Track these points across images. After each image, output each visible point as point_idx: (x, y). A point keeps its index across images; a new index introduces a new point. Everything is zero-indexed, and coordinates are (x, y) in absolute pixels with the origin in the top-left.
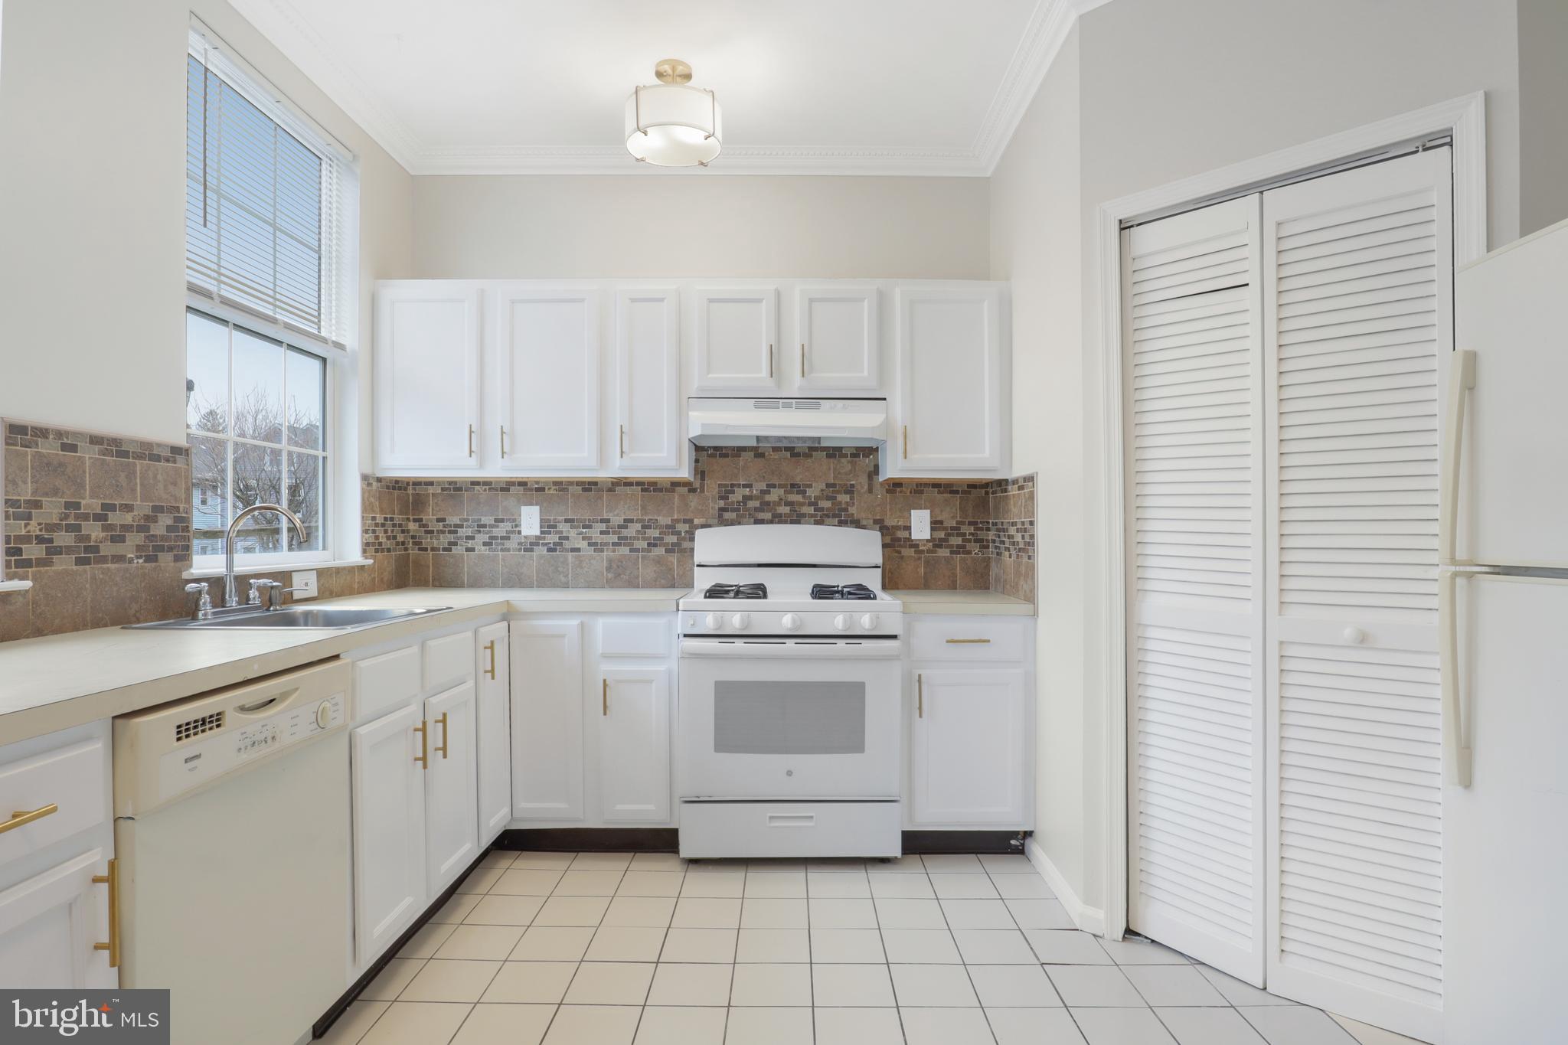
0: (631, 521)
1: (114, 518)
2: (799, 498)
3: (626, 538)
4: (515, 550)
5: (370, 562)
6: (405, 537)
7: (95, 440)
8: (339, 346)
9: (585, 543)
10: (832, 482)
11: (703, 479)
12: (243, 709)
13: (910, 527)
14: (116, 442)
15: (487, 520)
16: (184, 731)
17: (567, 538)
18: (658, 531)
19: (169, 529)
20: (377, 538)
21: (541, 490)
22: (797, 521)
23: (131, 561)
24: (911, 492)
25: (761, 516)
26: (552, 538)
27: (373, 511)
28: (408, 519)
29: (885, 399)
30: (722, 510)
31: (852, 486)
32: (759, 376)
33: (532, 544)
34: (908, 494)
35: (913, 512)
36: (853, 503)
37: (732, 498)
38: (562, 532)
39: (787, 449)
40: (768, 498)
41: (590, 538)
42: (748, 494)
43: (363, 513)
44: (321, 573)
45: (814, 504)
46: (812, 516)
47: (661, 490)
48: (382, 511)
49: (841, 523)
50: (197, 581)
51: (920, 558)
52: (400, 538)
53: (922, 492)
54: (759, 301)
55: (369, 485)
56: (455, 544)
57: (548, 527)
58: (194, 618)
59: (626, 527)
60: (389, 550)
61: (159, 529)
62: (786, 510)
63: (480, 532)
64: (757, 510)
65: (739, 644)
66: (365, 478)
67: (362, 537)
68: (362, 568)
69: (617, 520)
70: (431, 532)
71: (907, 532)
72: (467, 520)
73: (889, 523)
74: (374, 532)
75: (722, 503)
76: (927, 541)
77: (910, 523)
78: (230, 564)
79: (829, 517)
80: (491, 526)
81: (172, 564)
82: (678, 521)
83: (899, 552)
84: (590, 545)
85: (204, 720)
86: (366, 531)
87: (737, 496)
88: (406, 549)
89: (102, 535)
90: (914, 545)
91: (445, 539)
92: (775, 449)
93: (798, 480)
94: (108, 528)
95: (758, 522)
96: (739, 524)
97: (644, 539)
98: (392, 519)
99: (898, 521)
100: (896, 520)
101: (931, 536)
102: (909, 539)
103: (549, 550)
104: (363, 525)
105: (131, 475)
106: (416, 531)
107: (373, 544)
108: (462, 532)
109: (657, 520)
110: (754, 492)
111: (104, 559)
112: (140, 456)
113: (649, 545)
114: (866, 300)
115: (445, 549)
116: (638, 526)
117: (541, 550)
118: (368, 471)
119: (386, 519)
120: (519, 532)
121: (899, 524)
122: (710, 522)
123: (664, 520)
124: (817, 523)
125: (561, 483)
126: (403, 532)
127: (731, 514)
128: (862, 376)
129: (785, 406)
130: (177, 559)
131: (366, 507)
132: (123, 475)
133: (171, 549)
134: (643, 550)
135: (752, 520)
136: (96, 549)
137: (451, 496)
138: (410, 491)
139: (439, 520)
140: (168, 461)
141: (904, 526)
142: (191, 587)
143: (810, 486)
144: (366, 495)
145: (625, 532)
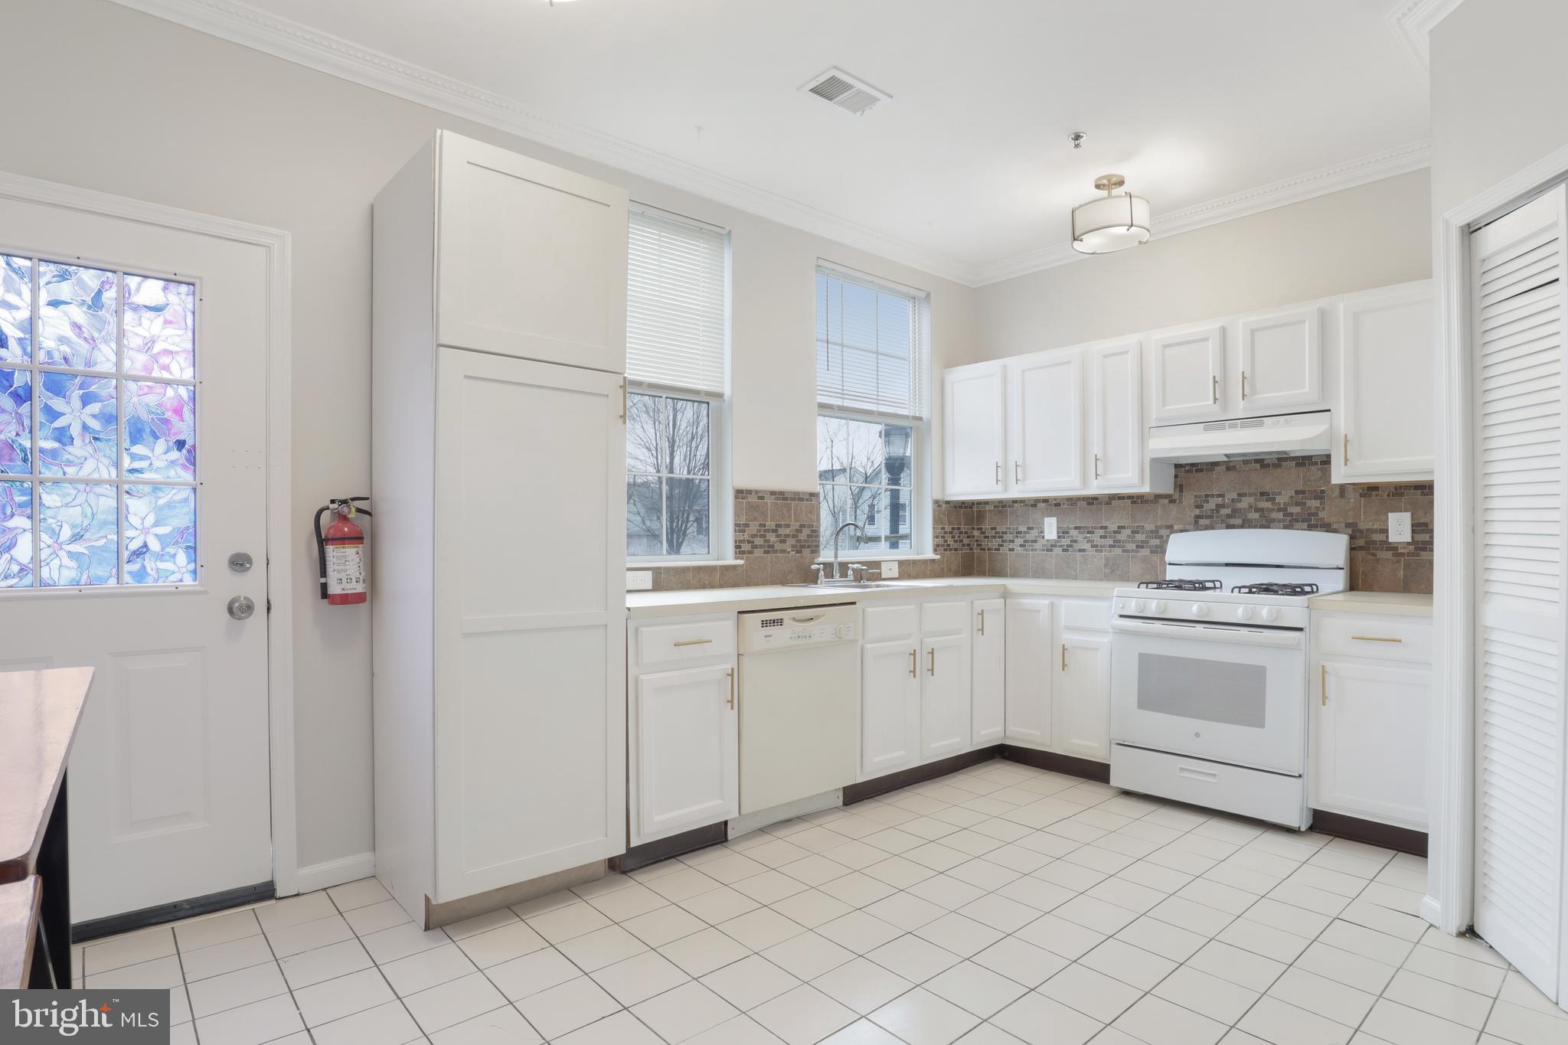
0: (1123, 527)
1: (781, 531)
2: (1267, 505)
3: (1119, 541)
4: (1040, 550)
5: (938, 557)
6: (971, 541)
7: (773, 493)
8: (920, 419)
9: (1089, 545)
10: (1302, 488)
11: (1181, 491)
12: (794, 620)
13: (1387, 530)
14: (782, 493)
15: (1023, 528)
16: (765, 624)
17: (1076, 541)
18: (1144, 536)
19: (808, 536)
20: (946, 541)
21: (1058, 505)
22: (1266, 525)
23: (789, 552)
24: (1388, 495)
25: (1232, 521)
26: (1066, 542)
27: (943, 524)
28: (973, 528)
29: (1329, 411)
30: (1198, 517)
31: (1323, 492)
32: (1204, 404)
33: (1052, 546)
34: (1386, 497)
35: (1390, 514)
36: (1324, 508)
37: (1207, 507)
38: (1072, 537)
39: (1256, 461)
40: (1239, 505)
41: (1093, 541)
42: (1221, 503)
43: (934, 524)
44: (901, 563)
45: (1284, 510)
46: (1280, 521)
47: (1147, 502)
48: (950, 523)
49: (1311, 527)
50: (819, 564)
51: (1399, 561)
52: (966, 541)
53: (1402, 495)
54: (1206, 339)
55: (939, 506)
56: (1002, 546)
57: (1063, 533)
58: (816, 583)
59: (1120, 533)
60: (956, 550)
61: (803, 536)
62: (1257, 516)
63: (1017, 537)
64: (1228, 516)
65: (1158, 625)
66: (937, 503)
67: (934, 541)
68: (933, 561)
69: (1113, 527)
70: (987, 537)
71: (1384, 535)
72: (1009, 528)
73: (1363, 525)
74: (943, 537)
75: (1197, 512)
76: (1408, 543)
77: (1388, 526)
78: (836, 556)
79: (1298, 521)
80: (1025, 533)
81: (809, 555)
82: (1161, 527)
83: (1374, 555)
84: (1092, 546)
85: (774, 620)
86: (937, 537)
87: (1212, 504)
88: (971, 549)
89: (776, 539)
90: (1393, 548)
91: (995, 543)
92: (1245, 462)
93: (1267, 489)
94: (778, 536)
95: (1229, 527)
96: (1213, 528)
97: (1133, 542)
98: (959, 529)
99: (1373, 525)
100: (1371, 523)
101: (1412, 539)
102: (1386, 542)
103: (1064, 550)
104: (934, 533)
105: (789, 509)
106: (978, 537)
107: (943, 546)
108: (1008, 537)
109: (1143, 526)
110: (1226, 501)
111: (776, 551)
112: (793, 499)
113: (1137, 546)
114: (1307, 322)
115: (996, 550)
116: (1128, 532)
117: (1058, 551)
118: (938, 497)
119: (953, 529)
120: (1043, 537)
121: (1375, 527)
122: (1187, 527)
123: (1149, 527)
124: (1285, 527)
125: (1072, 499)
126: (968, 537)
127: (1205, 520)
128: (1305, 392)
129: (1231, 427)
130: (812, 552)
131: (937, 520)
132: (785, 509)
133: (809, 547)
134: (1133, 551)
135: (1224, 525)
136: (773, 546)
137: (1000, 512)
138: (975, 509)
139: (992, 529)
140: (807, 500)
141: (1380, 529)
142: (814, 567)
143: (1280, 493)
144: (937, 514)
145: (1119, 537)
